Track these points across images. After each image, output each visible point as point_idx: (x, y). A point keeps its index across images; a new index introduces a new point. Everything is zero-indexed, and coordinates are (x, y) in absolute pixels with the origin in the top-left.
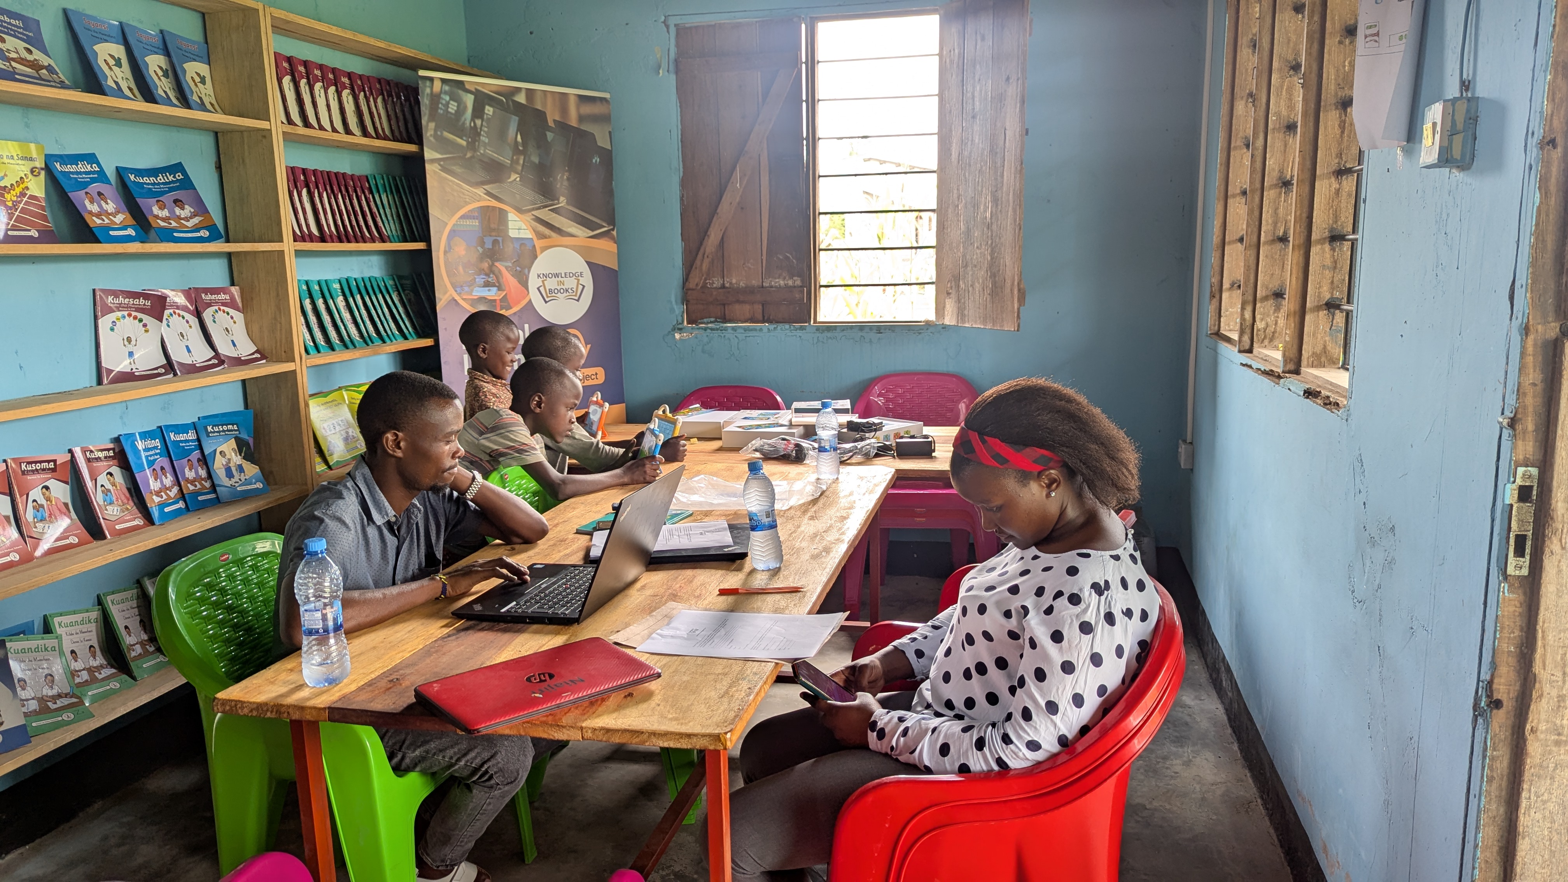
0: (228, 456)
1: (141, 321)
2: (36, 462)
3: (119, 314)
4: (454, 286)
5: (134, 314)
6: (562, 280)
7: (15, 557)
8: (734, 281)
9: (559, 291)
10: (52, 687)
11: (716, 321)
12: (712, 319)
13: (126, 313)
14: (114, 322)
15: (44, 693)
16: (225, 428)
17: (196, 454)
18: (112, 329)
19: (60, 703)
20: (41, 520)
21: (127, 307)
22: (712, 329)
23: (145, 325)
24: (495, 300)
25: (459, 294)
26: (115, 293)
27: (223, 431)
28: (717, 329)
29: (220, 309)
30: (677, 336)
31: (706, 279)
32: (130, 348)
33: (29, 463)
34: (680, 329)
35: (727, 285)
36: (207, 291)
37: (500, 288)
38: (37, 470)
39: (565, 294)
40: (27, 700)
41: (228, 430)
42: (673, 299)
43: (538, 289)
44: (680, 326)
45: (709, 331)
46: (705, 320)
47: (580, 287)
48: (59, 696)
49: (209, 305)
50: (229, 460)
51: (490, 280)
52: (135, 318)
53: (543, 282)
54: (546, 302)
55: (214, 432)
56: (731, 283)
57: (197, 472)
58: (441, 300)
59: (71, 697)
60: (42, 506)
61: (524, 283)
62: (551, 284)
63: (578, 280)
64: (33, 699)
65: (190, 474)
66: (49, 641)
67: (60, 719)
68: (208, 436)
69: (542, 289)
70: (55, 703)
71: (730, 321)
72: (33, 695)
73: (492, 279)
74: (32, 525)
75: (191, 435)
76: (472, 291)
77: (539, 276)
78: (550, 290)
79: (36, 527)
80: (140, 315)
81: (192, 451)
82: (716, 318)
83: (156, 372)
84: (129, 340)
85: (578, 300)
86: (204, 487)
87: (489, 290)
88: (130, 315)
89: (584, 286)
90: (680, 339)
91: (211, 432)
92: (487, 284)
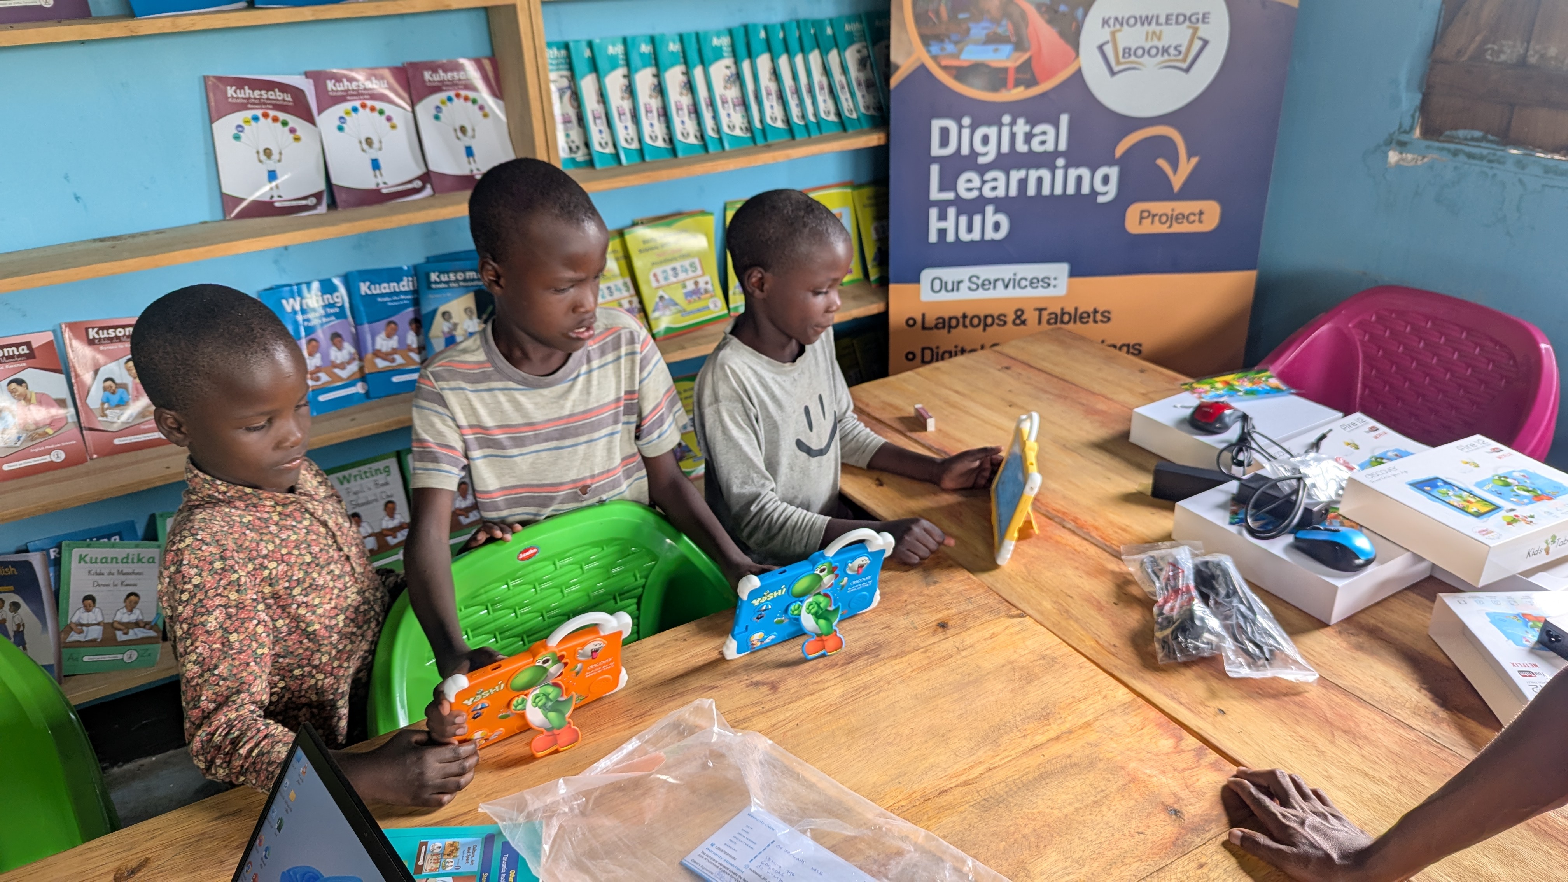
0: (455, 320)
1: (285, 123)
2: (115, 327)
3: (248, 114)
4: (926, 40)
5: (272, 113)
6: (1158, 29)
7: (58, 456)
8: (1552, 51)
9: (1147, 52)
10: (131, 611)
11: (1484, 139)
12: (1478, 134)
13: (259, 113)
14: (239, 126)
15: (118, 618)
16: (460, 276)
17: (409, 312)
18: (237, 138)
19: (134, 634)
20: (118, 406)
21: (260, 103)
22: (1470, 156)
23: (293, 131)
24: (1005, 70)
25: (935, 58)
26: (240, 83)
27: (457, 281)
28: (1482, 158)
29: (458, 96)
30: (1393, 157)
31: (1485, 41)
32: (271, 165)
33: (102, 328)
34: (1402, 146)
35: (1533, 60)
36: (434, 67)
37: (1019, 46)
38: (117, 337)
39: (1159, 58)
40: (88, 625)
41: (465, 280)
42: (1403, 78)
43: (1101, 48)
44: (1404, 138)
45: (1462, 158)
46: (1461, 133)
47: (1198, 44)
48: (137, 624)
49: (436, 89)
50: (455, 325)
51: (1000, 30)
52: (275, 119)
53: (1113, 34)
54: (1113, 73)
55: (441, 282)
56: (1542, 57)
57: (402, 340)
58: (897, 67)
59: (151, 629)
60: (124, 386)
61: (1073, 38)
62: (1130, 37)
63: (1196, 30)
64: (98, 624)
65: (384, 343)
66: (150, 551)
67: (120, 657)
68: (430, 288)
69: (1109, 49)
70: (126, 634)
71: (1516, 144)
72: (100, 619)
73: (1005, 28)
74: (97, 413)
75: (406, 285)
76: (961, 51)
77: (1105, 22)
78: (1127, 52)
79: (105, 415)
80: (282, 116)
81: (405, 306)
82: (1487, 132)
83: (304, 202)
84: (268, 153)
85: (1187, 70)
86: (411, 361)
87: (996, 50)
88: (266, 116)
89: (1206, 43)
90: (1398, 165)
91: (436, 282)
92: (993, 39)
